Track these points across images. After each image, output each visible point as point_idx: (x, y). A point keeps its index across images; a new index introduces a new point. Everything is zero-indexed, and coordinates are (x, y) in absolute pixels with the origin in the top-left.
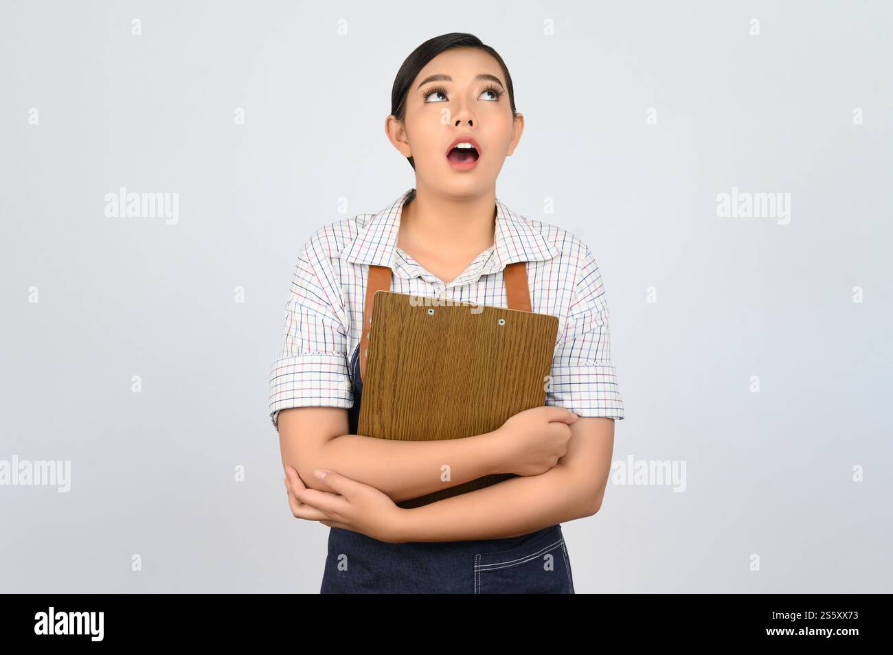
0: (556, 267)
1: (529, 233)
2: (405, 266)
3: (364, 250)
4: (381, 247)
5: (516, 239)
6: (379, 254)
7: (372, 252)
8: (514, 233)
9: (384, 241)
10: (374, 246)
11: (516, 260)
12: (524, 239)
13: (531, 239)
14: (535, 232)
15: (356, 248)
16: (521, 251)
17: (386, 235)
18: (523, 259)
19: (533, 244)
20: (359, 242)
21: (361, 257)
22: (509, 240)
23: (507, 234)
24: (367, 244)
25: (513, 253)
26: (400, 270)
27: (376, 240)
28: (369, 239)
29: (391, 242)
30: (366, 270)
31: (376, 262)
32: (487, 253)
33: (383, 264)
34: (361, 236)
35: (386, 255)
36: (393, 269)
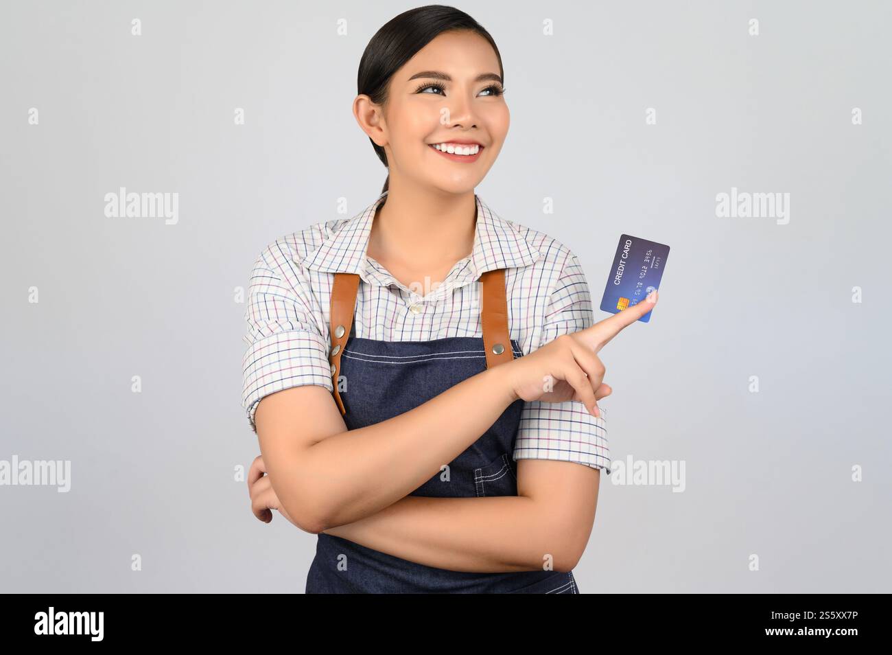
0: (537, 273)
1: (511, 238)
2: (376, 274)
3: (329, 258)
4: (349, 254)
5: (496, 245)
6: (346, 261)
7: (338, 259)
8: (494, 238)
9: (352, 247)
10: (341, 253)
11: (492, 268)
12: (504, 244)
13: (513, 244)
14: (518, 237)
15: (322, 255)
16: (500, 257)
17: (355, 240)
18: (501, 266)
19: (515, 250)
20: (325, 249)
21: (326, 264)
22: (487, 246)
23: (485, 239)
24: (333, 252)
25: (490, 260)
26: (370, 277)
27: (344, 246)
28: (336, 246)
29: (360, 247)
30: (331, 279)
31: (342, 270)
32: (464, 261)
33: (350, 271)
34: (328, 243)
35: (354, 262)
36: (362, 276)
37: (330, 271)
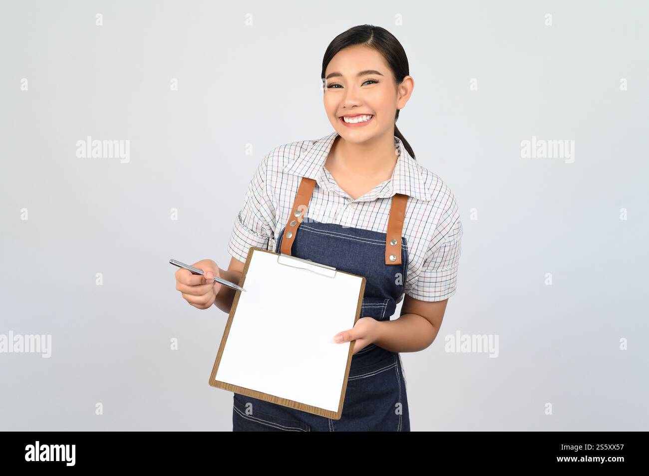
2: (327, 182)
3: (301, 166)
4: (313, 166)
6: (310, 170)
7: (306, 168)
9: (316, 162)
10: (309, 164)
11: (403, 193)
15: (297, 164)
17: (318, 157)
20: (300, 160)
21: (298, 171)
22: (402, 178)
23: (403, 173)
24: (304, 163)
25: (403, 187)
26: (323, 183)
27: (311, 160)
28: (307, 159)
29: (320, 163)
30: (300, 180)
31: (307, 176)
32: (386, 182)
33: (311, 177)
34: (302, 156)
35: (315, 172)
36: (318, 182)
37: (300, 175)
